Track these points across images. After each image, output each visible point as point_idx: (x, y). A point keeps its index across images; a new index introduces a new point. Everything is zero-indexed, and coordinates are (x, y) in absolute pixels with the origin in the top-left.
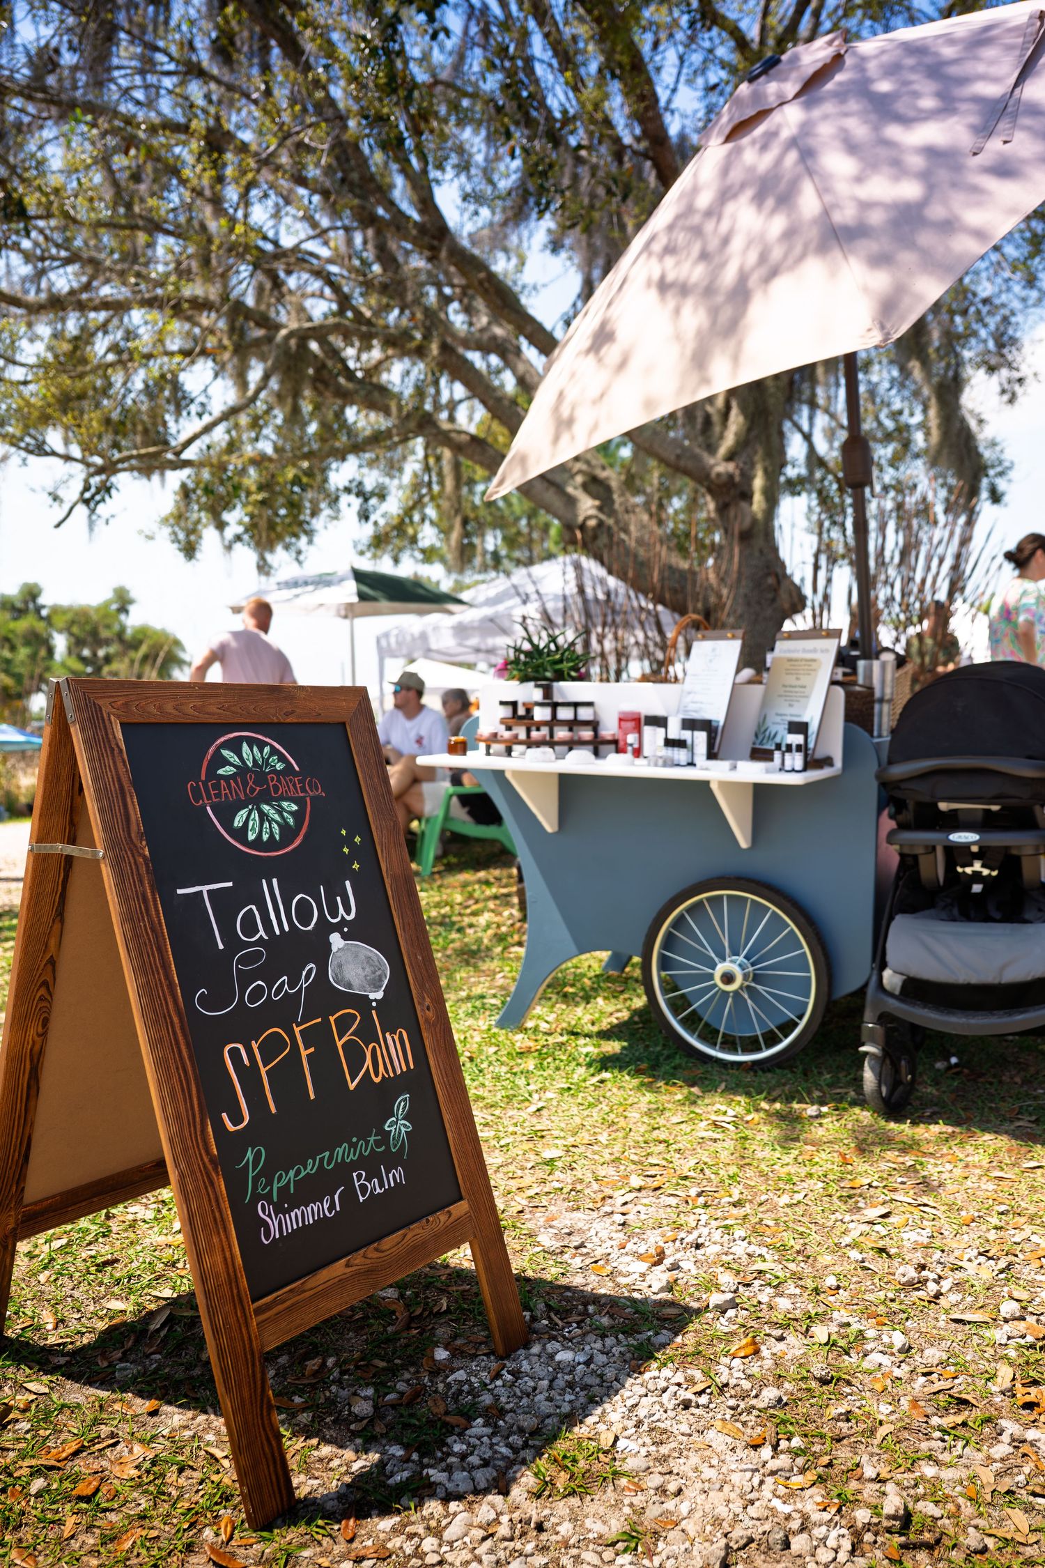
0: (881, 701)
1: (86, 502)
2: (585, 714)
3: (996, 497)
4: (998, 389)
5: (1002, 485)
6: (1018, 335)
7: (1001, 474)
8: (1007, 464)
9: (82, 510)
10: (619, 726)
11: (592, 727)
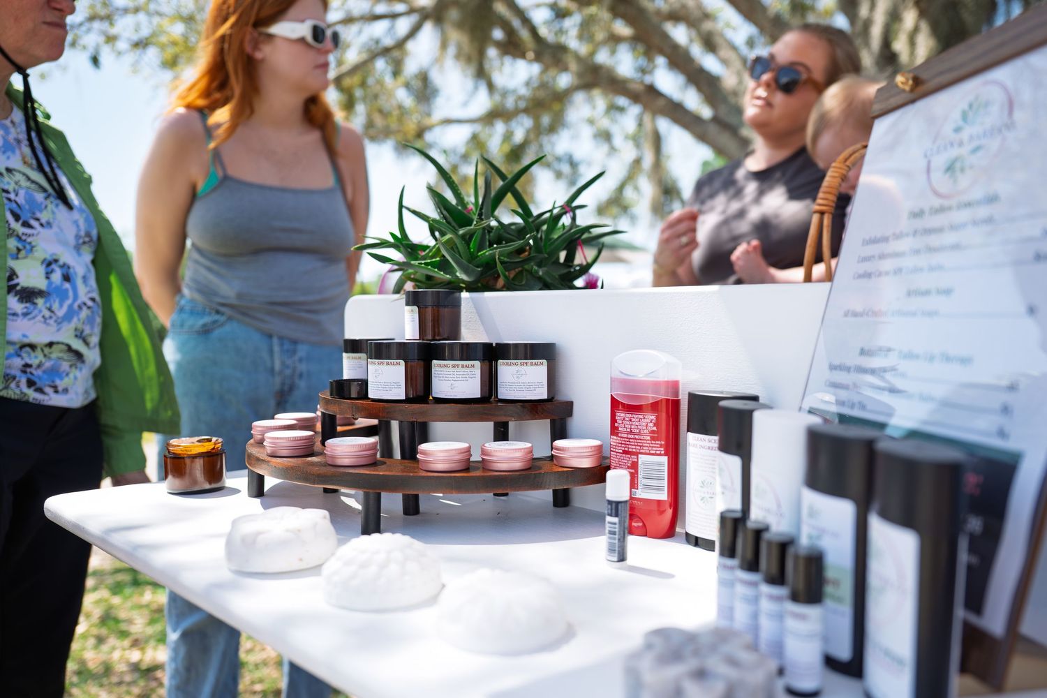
2: (523, 380)
10: (614, 430)
11: (541, 428)
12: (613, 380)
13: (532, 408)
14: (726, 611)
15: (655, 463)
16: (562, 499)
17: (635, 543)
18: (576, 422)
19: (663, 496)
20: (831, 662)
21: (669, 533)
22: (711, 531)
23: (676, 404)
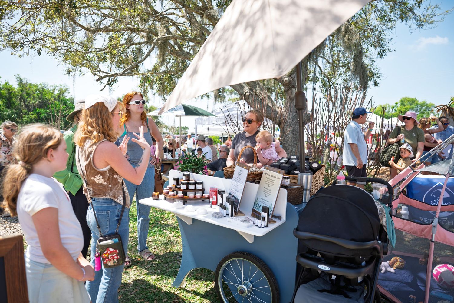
0: (306, 190)
1: (109, 84)
2: (199, 187)
3: (376, 84)
4: (377, 53)
5: (378, 80)
6: (384, 37)
7: (378, 77)
8: (380, 75)
9: (108, 86)
10: (210, 193)
11: (201, 192)
12: (210, 188)
13: (200, 190)
14: (220, 211)
15: (214, 197)
16: (203, 201)
17: (213, 206)
18: (205, 191)
19: (215, 201)
20: (227, 214)
21: (216, 204)
22: (219, 204)
23: (217, 191)
